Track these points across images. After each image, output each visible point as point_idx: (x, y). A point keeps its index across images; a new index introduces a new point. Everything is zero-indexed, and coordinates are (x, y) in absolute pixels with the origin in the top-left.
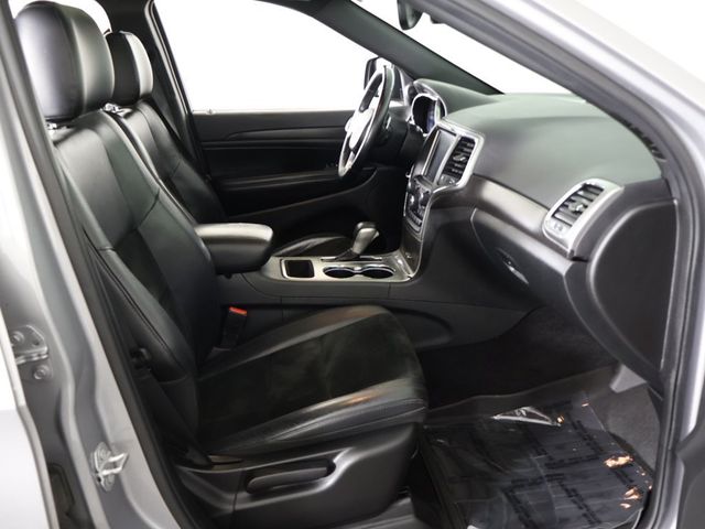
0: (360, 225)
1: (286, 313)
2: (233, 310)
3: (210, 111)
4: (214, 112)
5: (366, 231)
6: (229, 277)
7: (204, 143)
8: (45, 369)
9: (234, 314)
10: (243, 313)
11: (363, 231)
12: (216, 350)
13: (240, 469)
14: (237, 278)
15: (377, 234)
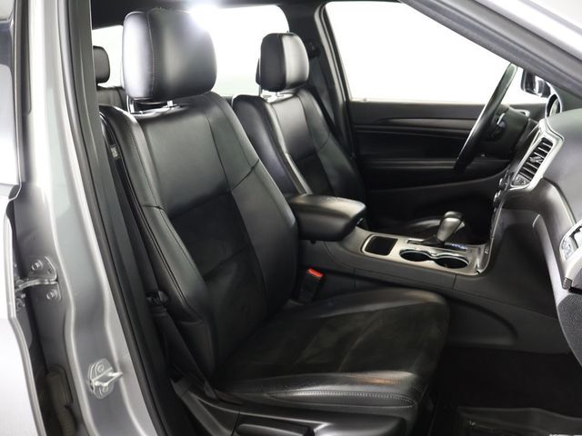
0: (448, 213)
1: (358, 283)
2: (311, 272)
3: (365, 100)
4: (368, 100)
5: (451, 220)
6: (313, 242)
7: (356, 126)
8: (55, 293)
9: (311, 275)
10: (318, 275)
11: (449, 220)
12: (291, 303)
13: (237, 412)
14: (320, 244)
15: (463, 224)
